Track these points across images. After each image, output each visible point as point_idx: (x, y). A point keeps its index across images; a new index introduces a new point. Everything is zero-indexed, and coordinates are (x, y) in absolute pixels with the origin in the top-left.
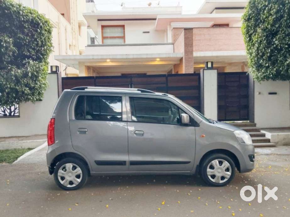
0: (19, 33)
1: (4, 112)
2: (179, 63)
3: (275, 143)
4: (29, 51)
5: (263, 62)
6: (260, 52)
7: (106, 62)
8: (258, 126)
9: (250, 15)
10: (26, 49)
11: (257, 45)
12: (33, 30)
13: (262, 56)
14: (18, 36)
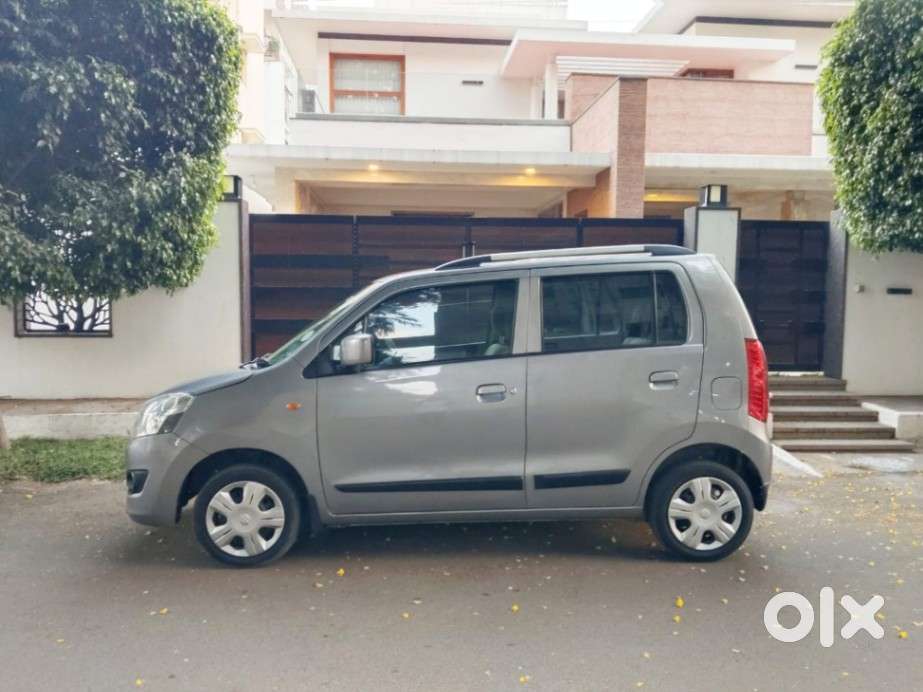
0: (153, 65)
1: (59, 317)
2: (592, 184)
3: (909, 440)
4: (176, 124)
5: (896, 193)
6: (887, 162)
7: (364, 171)
8: (853, 389)
9: (857, 47)
10: (168, 116)
11: (878, 139)
12: (197, 56)
13: (893, 177)
14: (152, 74)
